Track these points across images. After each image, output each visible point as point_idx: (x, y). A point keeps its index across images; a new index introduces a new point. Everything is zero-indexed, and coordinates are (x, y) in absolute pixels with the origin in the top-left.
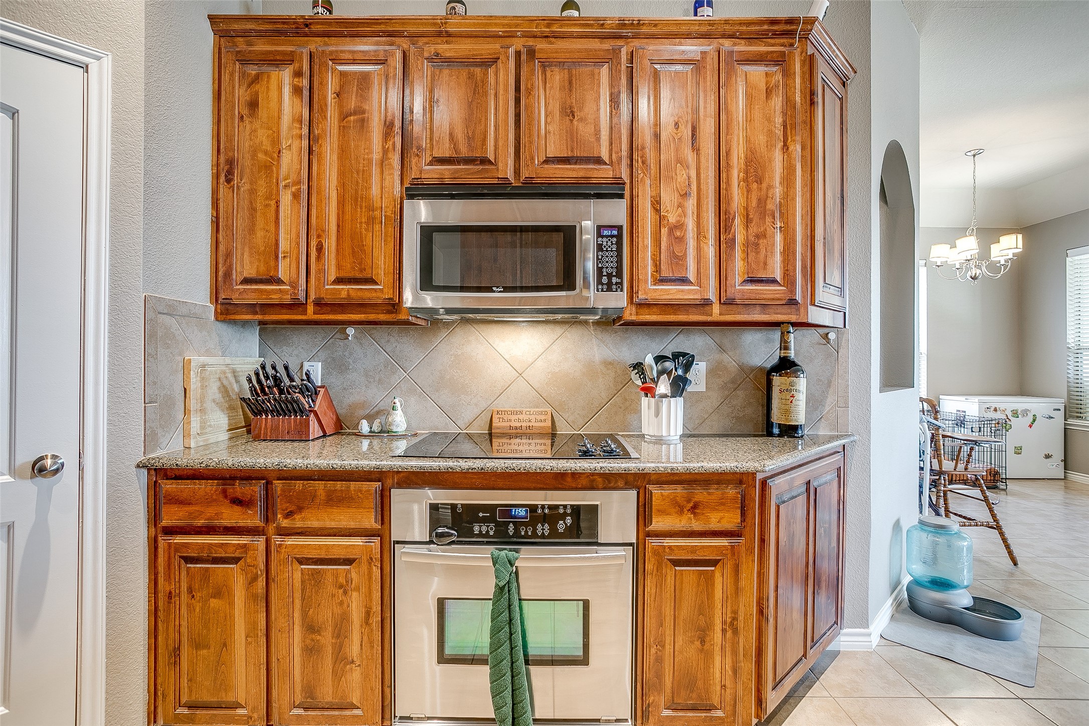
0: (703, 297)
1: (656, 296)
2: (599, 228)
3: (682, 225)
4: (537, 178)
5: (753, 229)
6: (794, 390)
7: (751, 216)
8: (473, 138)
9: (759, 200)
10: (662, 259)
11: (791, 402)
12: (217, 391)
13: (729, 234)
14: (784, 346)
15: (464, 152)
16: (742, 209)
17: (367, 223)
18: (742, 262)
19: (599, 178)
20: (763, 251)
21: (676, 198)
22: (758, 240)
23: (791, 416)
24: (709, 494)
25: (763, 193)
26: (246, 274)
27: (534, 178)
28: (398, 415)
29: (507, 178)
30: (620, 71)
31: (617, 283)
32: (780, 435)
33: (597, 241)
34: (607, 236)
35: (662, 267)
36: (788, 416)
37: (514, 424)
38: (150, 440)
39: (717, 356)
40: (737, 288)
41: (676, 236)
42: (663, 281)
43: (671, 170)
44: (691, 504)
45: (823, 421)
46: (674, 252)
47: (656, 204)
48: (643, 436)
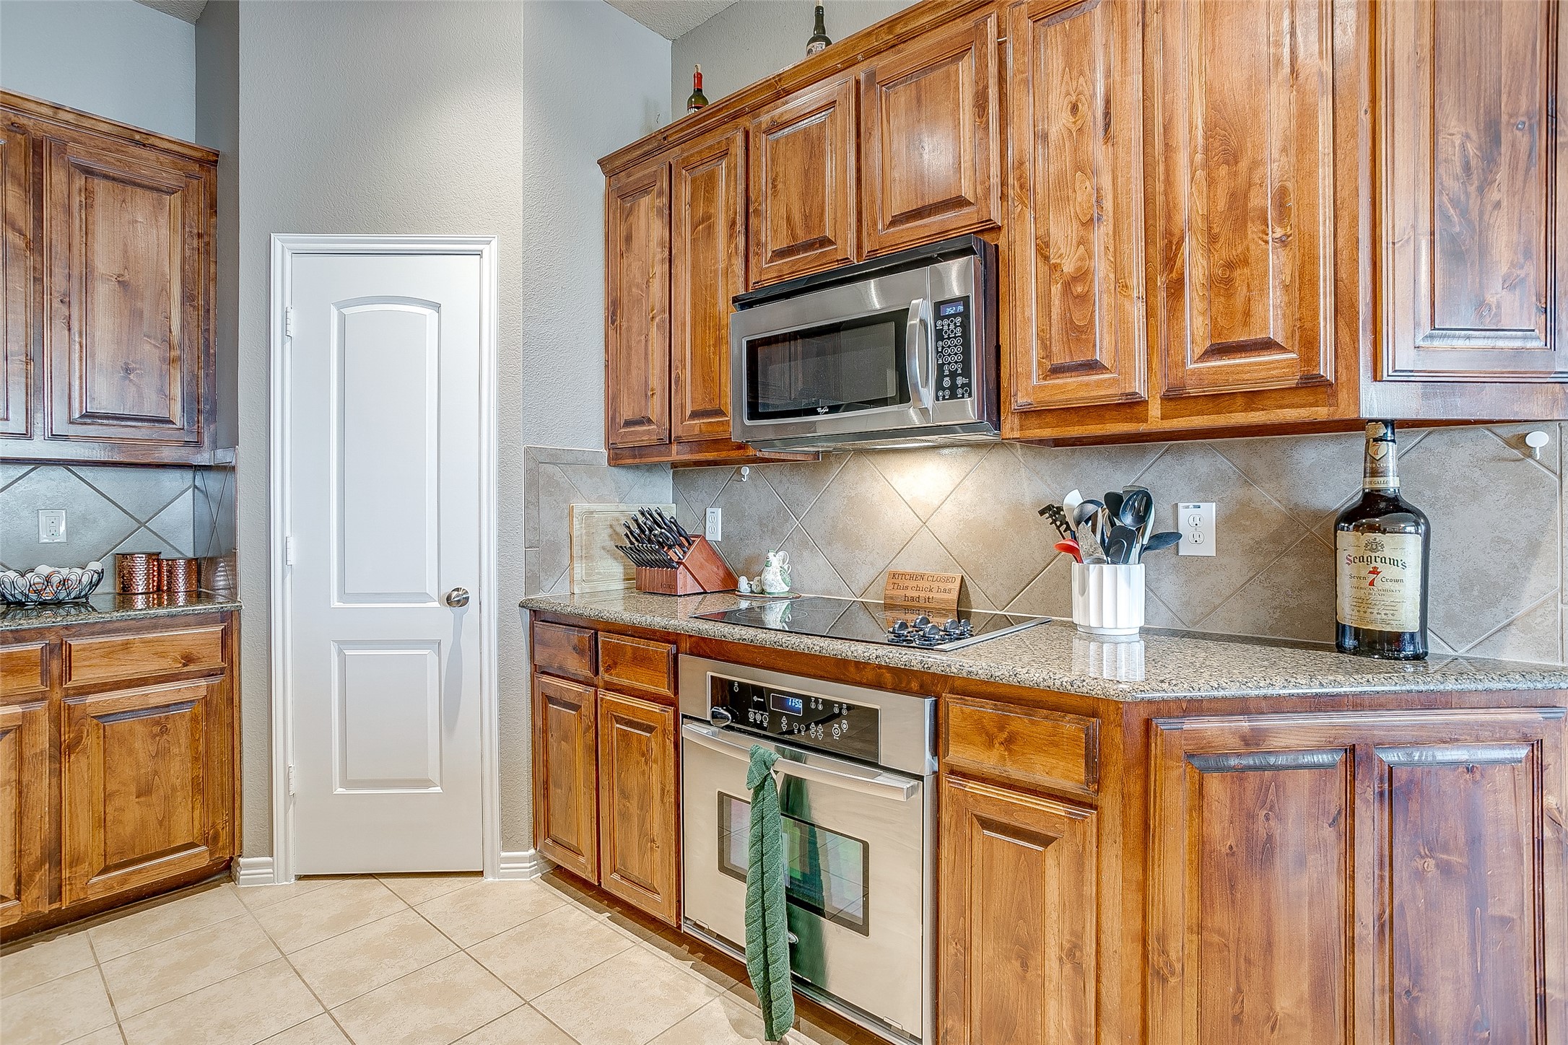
0: (1123, 391)
1: (1044, 396)
2: (938, 306)
3: (1086, 273)
4: (881, 249)
5: (1223, 253)
6: (1378, 560)
7: (1216, 230)
8: (810, 215)
9: (1233, 195)
10: (1053, 335)
11: (1372, 583)
12: (607, 538)
13: (1171, 272)
14: (1372, 468)
15: (802, 237)
16: (1199, 221)
17: (715, 346)
18: (1201, 319)
19: (959, 228)
20: (1242, 292)
21: (1074, 230)
22: (1231, 271)
23: (1372, 613)
24: (1033, 722)
25: (1241, 179)
26: (626, 417)
27: (877, 250)
28: (771, 572)
29: (848, 258)
30: (986, 55)
31: (963, 386)
32: (1356, 652)
33: (936, 326)
34: (948, 317)
35: (1054, 349)
36: (1365, 612)
37: (910, 593)
38: (532, 581)
39: (1240, 492)
40: (1190, 366)
41: (1075, 294)
42: (1057, 371)
43: (1065, 186)
44: (1005, 735)
45: (1513, 632)
46: (1072, 322)
47: (1043, 249)
48: (1073, 626)
